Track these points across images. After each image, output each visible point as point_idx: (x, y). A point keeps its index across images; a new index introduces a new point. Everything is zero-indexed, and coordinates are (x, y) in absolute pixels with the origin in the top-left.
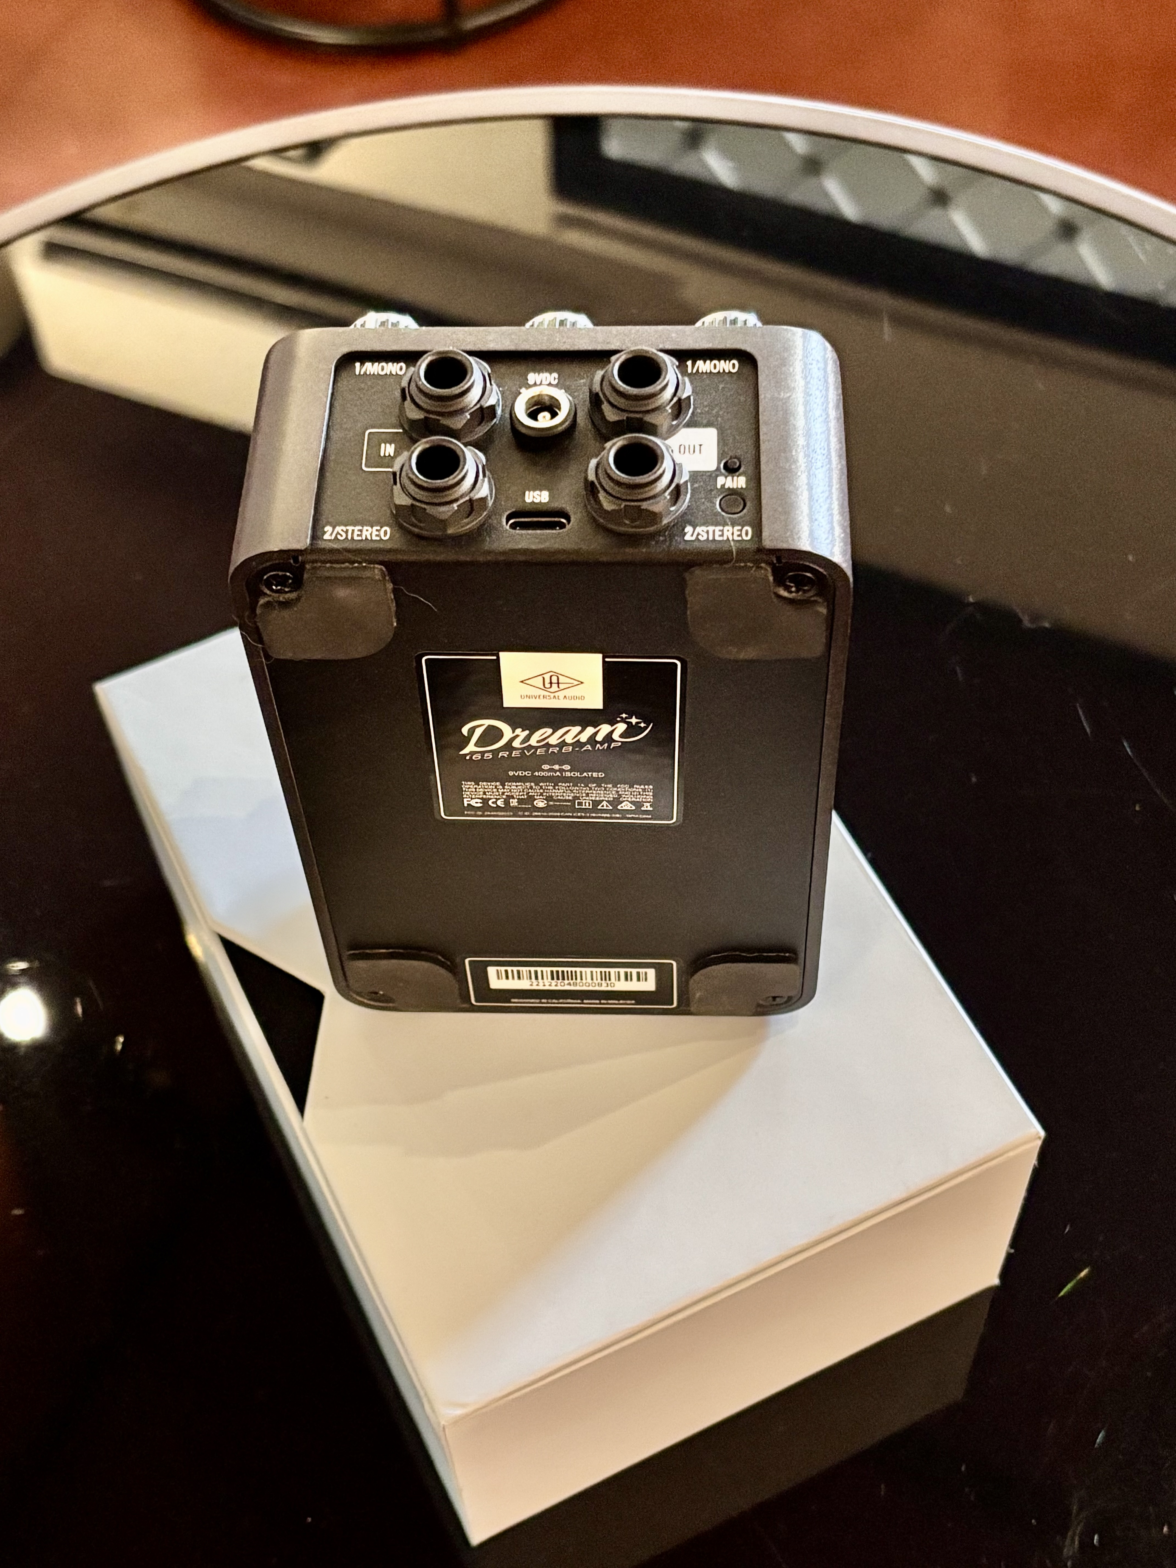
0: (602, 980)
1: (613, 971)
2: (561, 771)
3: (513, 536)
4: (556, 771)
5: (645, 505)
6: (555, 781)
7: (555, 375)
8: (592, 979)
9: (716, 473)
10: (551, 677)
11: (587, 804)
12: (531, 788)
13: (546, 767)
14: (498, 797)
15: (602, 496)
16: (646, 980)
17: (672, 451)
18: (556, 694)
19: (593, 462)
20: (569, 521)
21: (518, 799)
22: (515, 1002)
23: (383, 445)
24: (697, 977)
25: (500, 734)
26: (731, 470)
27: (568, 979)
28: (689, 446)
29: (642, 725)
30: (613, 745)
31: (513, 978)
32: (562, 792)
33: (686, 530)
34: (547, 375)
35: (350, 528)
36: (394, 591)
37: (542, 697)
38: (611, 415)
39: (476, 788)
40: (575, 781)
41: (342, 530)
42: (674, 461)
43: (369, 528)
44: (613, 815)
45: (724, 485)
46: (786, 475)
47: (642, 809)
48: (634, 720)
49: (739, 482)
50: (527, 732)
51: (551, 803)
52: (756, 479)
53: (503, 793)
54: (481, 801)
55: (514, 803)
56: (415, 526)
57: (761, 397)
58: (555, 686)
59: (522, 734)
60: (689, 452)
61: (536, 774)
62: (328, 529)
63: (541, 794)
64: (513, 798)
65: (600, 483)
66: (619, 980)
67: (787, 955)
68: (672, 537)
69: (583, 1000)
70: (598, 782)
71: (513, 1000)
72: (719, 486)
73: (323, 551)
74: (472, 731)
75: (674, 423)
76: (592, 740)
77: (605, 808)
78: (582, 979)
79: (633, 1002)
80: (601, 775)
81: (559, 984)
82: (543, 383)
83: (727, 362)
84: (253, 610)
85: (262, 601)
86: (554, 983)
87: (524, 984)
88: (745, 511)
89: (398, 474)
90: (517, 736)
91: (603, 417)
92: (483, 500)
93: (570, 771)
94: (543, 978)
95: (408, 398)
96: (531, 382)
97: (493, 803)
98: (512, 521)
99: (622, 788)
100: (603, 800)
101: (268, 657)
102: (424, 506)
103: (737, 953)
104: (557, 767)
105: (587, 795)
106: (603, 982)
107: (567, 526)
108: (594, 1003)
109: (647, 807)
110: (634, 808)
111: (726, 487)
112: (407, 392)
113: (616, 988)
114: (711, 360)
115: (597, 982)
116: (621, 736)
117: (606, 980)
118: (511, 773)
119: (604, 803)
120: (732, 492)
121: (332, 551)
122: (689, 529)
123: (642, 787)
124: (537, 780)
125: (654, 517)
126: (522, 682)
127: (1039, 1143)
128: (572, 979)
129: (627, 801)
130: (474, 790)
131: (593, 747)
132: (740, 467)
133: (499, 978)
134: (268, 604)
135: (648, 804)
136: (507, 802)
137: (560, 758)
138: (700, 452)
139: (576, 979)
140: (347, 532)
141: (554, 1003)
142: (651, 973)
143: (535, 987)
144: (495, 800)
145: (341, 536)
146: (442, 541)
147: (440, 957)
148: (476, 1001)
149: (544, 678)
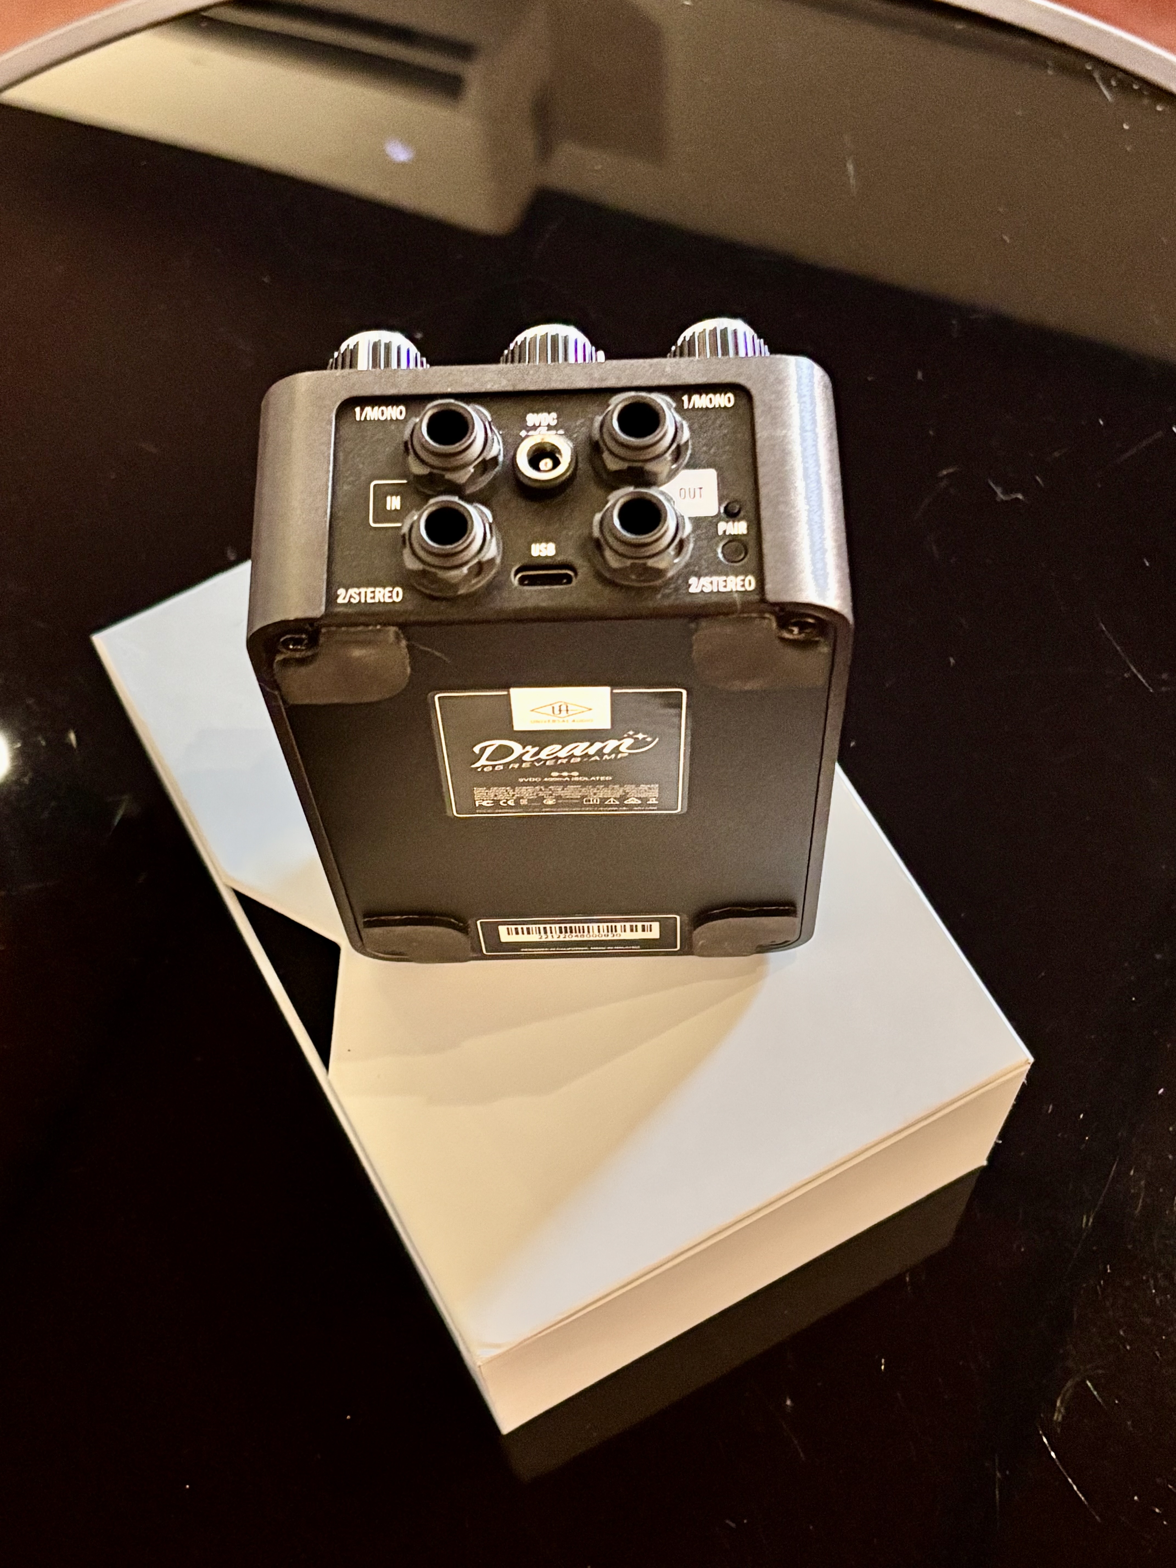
0: (608, 931)
1: (618, 925)
2: (570, 777)
3: (521, 592)
4: (564, 777)
5: (650, 563)
6: (565, 784)
7: (554, 415)
8: (599, 931)
9: (717, 518)
10: (560, 706)
11: (595, 801)
12: (541, 790)
13: (554, 774)
14: (508, 798)
15: (608, 554)
16: (651, 931)
17: (674, 502)
18: (565, 719)
19: (598, 517)
20: (576, 574)
21: (528, 799)
22: (525, 951)
23: (389, 498)
24: (699, 929)
25: (510, 751)
26: (731, 514)
27: (576, 932)
28: (689, 489)
29: (649, 739)
30: (620, 756)
31: (523, 933)
32: (571, 792)
33: (690, 582)
34: (545, 414)
35: (363, 590)
36: (408, 647)
37: (551, 721)
38: (613, 464)
39: (487, 793)
40: (583, 784)
41: (355, 593)
42: (676, 514)
43: (381, 589)
44: (620, 808)
45: (725, 532)
46: (786, 521)
47: (648, 803)
48: (640, 736)
49: (740, 528)
50: (537, 749)
51: (560, 801)
52: (756, 524)
53: (513, 795)
54: (492, 802)
55: (524, 802)
56: (427, 588)
57: (758, 436)
58: (564, 713)
59: (531, 750)
60: (690, 496)
61: (546, 779)
62: (341, 592)
63: (551, 795)
64: (522, 798)
65: (606, 540)
66: (625, 931)
67: (787, 908)
68: (677, 589)
69: (590, 947)
70: (606, 784)
71: (522, 950)
72: (720, 533)
73: (336, 615)
74: (483, 750)
75: (674, 466)
76: (600, 752)
77: (612, 803)
78: (589, 932)
79: (639, 947)
80: (609, 778)
81: (567, 937)
82: (542, 425)
83: (723, 395)
84: (271, 666)
85: (279, 658)
86: (562, 936)
87: (534, 938)
88: (746, 560)
89: (407, 537)
90: (527, 752)
91: (605, 466)
92: (492, 561)
93: (579, 776)
94: (551, 933)
95: (411, 451)
96: (530, 423)
97: (504, 803)
98: (519, 575)
99: (628, 788)
100: (610, 798)
101: (284, 702)
102: (433, 570)
103: (739, 908)
104: (565, 774)
105: (595, 794)
106: (610, 933)
107: (574, 579)
108: (602, 950)
109: (653, 801)
110: (640, 802)
111: (727, 533)
112: (410, 446)
113: (622, 938)
114: (707, 394)
115: (603, 934)
116: (628, 748)
117: (612, 931)
118: (521, 780)
119: (612, 800)
120: (734, 538)
121: (346, 615)
122: (693, 580)
123: (649, 786)
124: (547, 784)
125: (660, 573)
126: (532, 710)
127: (1029, 1067)
128: (580, 932)
129: (634, 797)
130: (485, 794)
131: (601, 757)
132: (739, 512)
133: (509, 934)
134: (285, 663)
135: (654, 799)
136: (517, 801)
137: (569, 766)
138: (701, 496)
139: (584, 932)
140: (359, 594)
141: (564, 951)
142: (656, 926)
143: (543, 939)
144: (505, 801)
145: (355, 598)
146: (454, 600)
147: (453, 920)
148: (487, 952)
149: (553, 708)
